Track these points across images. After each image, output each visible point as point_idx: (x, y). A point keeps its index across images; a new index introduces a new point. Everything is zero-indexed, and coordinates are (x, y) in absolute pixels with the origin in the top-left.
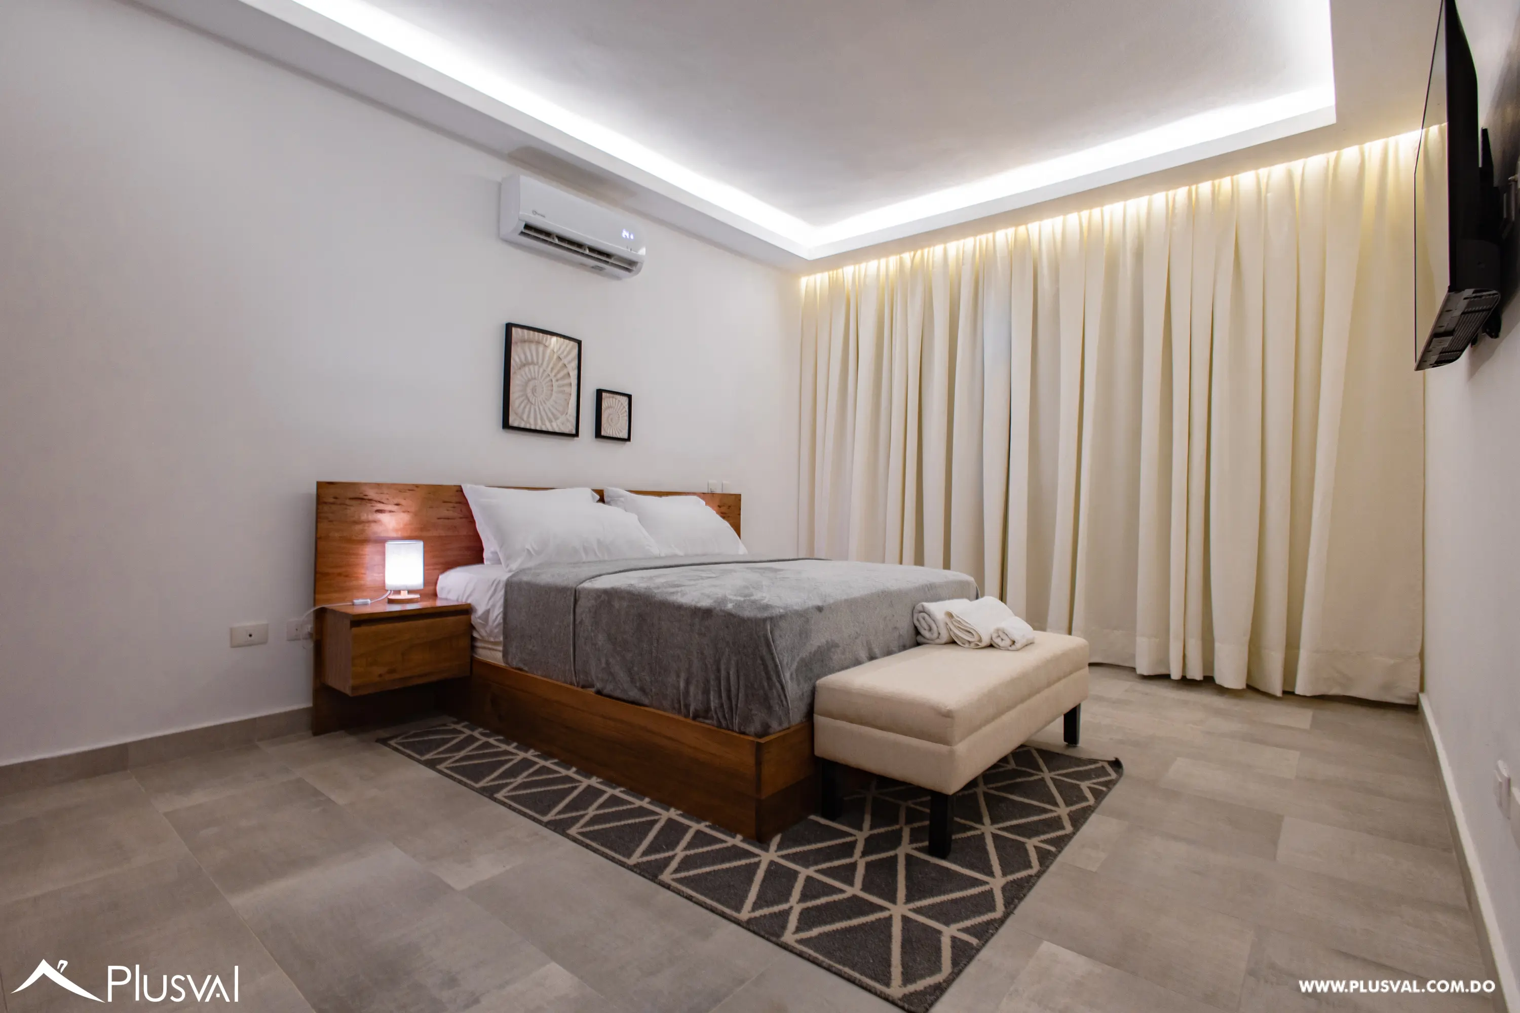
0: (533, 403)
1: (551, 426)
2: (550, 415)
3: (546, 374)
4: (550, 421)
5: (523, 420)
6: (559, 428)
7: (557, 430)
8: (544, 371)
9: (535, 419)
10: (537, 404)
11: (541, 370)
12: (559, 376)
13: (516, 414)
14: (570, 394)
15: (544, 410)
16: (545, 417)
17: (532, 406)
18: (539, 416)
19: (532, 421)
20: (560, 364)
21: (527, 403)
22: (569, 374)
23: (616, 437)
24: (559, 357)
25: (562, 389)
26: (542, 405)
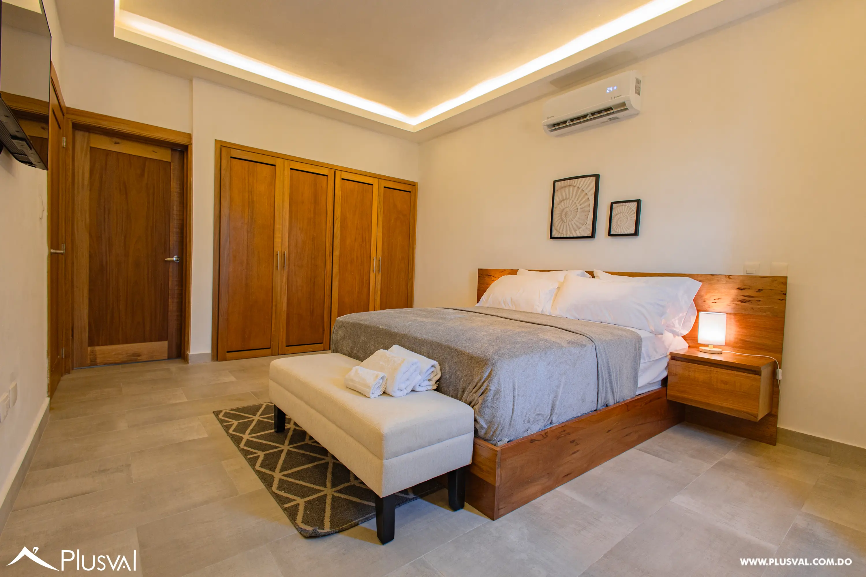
0: (566, 222)
1: (576, 233)
2: (575, 226)
3: (574, 202)
4: (575, 231)
5: (560, 233)
6: (581, 234)
7: (579, 236)
8: (573, 201)
9: (566, 231)
10: (567, 222)
11: (571, 201)
12: (582, 202)
13: (556, 230)
14: (589, 211)
15: (572, 224)
16: (572, 229)
17: (565, 223)
18: (568, 229)
19: (564, 233)
20: (584, 194)
21: (562, 223)
22: (588, 198)
23: (624, 233)
24: (583, 190)
25: (584, 209)
26: (570, 222)
